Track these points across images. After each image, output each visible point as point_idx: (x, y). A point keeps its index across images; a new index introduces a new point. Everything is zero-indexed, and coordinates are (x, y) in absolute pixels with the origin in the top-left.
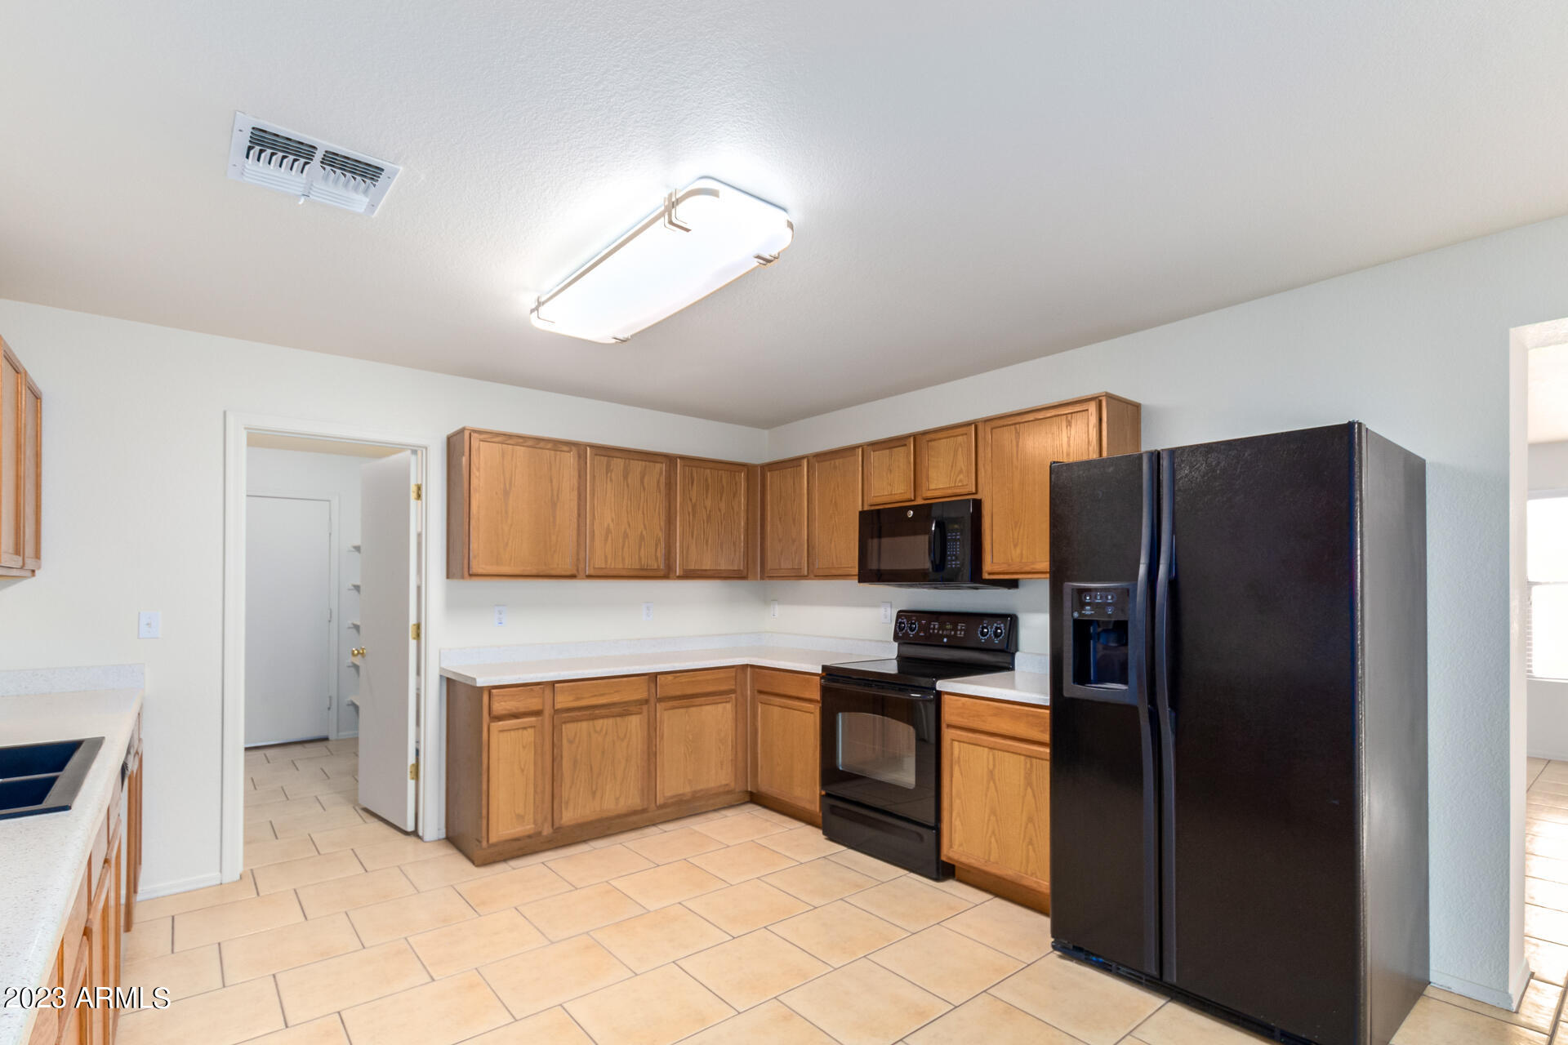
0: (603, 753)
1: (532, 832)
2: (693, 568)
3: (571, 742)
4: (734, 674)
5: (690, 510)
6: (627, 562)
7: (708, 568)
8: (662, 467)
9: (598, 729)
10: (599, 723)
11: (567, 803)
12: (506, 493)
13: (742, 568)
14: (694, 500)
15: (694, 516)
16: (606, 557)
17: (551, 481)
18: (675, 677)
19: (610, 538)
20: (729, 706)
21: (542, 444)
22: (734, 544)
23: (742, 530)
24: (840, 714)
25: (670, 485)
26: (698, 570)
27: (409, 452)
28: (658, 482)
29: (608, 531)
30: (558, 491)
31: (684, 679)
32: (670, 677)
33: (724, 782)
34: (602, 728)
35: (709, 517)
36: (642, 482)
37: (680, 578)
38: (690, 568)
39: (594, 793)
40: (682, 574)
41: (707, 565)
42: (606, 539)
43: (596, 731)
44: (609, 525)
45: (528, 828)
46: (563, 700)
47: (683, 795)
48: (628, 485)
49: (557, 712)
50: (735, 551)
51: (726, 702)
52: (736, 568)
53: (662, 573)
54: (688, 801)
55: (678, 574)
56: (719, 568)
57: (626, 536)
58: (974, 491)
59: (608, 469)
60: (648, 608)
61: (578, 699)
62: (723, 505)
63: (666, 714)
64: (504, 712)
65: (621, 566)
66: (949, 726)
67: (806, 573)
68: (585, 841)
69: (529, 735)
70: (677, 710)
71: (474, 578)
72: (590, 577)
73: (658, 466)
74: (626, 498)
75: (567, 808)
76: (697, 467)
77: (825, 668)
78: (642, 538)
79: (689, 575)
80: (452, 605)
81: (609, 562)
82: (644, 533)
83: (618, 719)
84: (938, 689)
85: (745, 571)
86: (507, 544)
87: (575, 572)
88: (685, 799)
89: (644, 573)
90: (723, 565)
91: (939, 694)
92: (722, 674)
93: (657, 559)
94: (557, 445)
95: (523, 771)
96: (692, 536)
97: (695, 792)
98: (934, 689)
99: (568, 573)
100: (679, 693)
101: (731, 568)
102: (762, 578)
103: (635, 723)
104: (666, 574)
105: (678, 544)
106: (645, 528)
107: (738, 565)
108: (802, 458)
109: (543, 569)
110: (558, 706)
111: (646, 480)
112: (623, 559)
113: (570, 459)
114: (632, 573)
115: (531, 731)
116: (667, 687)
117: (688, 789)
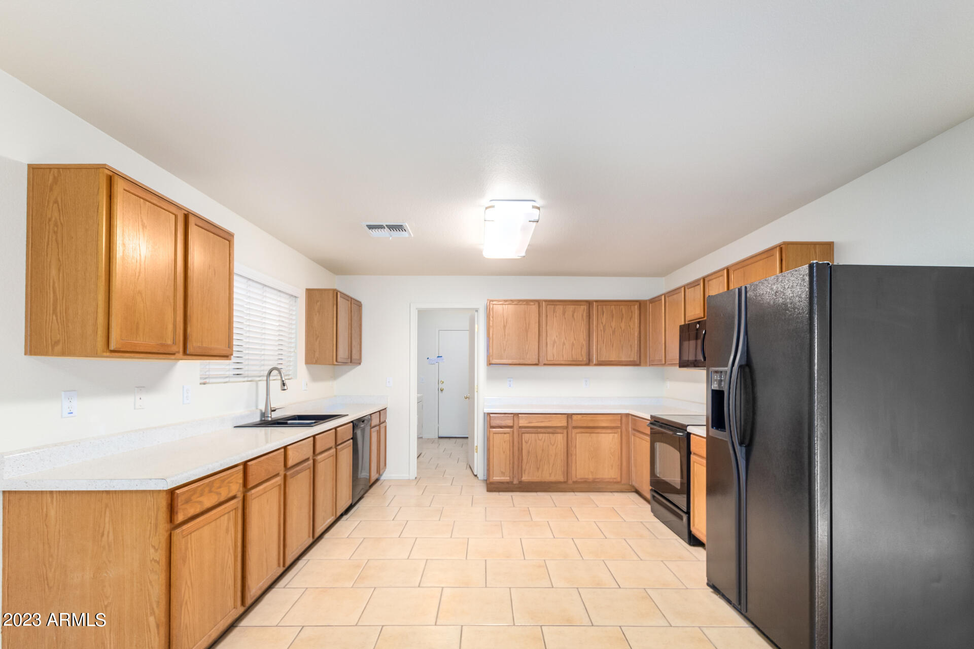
0: (543, 450)
1: (508, 481)
2: (604, 360)
3: (526, 442)
4: (620, 418)
5: (602, 329)
6: (565, 357)
7: (613, 360)
8: (584, 308)
9: (540, 438)
10: (541, 436)
11: (525, 471)
12: (505, 327)
13: (636, 359)
14: (604, 324)
15: (604, 331)
16: (553, 355)
17: (525, 320)
18: (583, 417)
19: (555, 346)
20: (616, 435)
21: (521, 303)
22: (631, 346)
23: (636, 338)
24: (658, 443)
25: (589, 316)
26: (607, 361)
27: (475, 311)
28: (582, 316)
29: (555, 342)
30: (529, 324)
31: (589, 417)
32: (579, 416)
33: (613, 477)
34: (542, 439)
35: (614, 332)
36: (573, 316)
37: (596, 365)
38: (601, 360)
39: (538, 469)
40: (597, 363)
41: (613, 358)
42: (554, 346)
43: (539, 439)
44: (555, 339)
45: (506, 479)
46: (523, 422)
47: (588, 479)
48: (565, 318)
49: (520, 427)
50: (631, 350)
51: (615, 433)
52: (632, 360)
53: (585, 363)
54: (589, 482)
55: (594, 363)
56: (620, 360)
57: (564, 344)
58: (703, 316)
59: (554, 311)
60: (586, 381)
61: (529, 423)
62: (623, 325)
63: (578, 436)
64: (496, 425)
65: (562, 359)
66: (694, 454)
67: (664, 363)
68: (536, 492)
69: (507, 437)
70: (583, 434)
71: (491, 365)
72: (545, 364)
73: (582, 307)
74: (564, 325)
75: (524, 473)
76: (606, 305)
77: (652, 417)
78: (573, 345)
79: (601, 364)
80: (490, 377)
81: (555, 356)
82: (575, 342)
83: (551, 435)
84: (688, 431)
85: (638, 361)
86: (505, 350)
87: (537, 363)
88: (589, 481)
89: (574, 363)
90: (624, 358)
91: (689, 434)
92: (611, 417)
93: (582, 355)
94: (528, 302)
95: (504, 452)
96: (603, 343)
97: (595, 479)
98: (686, 430)
99: (534, 363)
100: (585, 425)
101: (629, 360)
102: (649, 365)
103: (560, 438)
104: (588, 363)
105: (594, 347)
106: (575, 340)
107: (634, 357)
108: (661, 295)
109: (522, 361)
110: (520, 425)
111: (575, 314)
112: (563, 356)
113: (534, 308)
114: (569, 363)
115: (508, 435)
116: (576, 421)
117: (590, 477)
